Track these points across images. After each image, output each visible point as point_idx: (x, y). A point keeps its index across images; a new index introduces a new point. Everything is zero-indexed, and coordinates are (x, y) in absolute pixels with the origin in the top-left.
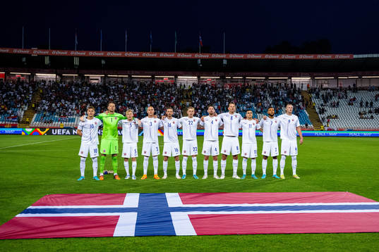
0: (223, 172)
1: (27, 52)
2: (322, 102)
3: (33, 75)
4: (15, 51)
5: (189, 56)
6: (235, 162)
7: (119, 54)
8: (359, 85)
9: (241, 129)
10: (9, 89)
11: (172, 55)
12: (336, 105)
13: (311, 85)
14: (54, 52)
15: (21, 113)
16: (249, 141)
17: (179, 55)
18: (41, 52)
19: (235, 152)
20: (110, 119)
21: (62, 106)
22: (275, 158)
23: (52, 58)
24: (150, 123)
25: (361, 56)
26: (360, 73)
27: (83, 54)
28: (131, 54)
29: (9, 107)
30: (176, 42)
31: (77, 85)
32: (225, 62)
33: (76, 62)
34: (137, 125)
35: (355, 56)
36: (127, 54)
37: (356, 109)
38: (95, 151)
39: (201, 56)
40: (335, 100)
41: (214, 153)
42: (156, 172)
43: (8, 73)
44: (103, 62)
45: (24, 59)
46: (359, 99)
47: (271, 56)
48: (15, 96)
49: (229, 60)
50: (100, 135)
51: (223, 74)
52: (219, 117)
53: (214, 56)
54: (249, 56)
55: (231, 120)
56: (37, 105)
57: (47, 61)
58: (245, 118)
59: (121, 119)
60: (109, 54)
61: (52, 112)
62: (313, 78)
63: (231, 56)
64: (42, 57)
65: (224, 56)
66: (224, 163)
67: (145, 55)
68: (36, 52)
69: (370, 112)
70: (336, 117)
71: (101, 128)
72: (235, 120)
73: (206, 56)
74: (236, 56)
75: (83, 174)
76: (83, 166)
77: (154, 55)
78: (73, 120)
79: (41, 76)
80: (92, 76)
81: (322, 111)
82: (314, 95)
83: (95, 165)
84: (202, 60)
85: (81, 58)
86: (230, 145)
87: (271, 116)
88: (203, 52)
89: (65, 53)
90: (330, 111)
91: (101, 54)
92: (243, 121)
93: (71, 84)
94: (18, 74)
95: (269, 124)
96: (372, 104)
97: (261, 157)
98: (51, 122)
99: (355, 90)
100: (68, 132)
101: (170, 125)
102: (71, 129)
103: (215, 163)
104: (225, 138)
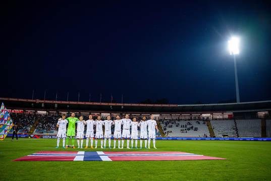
0: (123, 146)
1: (34, 101)
2: (165, 125)
3: (36, 112)
4: (29, 100)
5: (107, 104)
6: (128, 141)
7: (75, 103)
8: (180, 118)
9: (131, 126)
10: (25, 117)
11: (99, 104)
12: (171, 127)
13: (160, 118)
14: (46, 101)
15: (29, 129)
16: (134, 131)
17: (102, 104)
18: (40, 101)
19: (128, 137)
20: (73, 120)
21: (49, 126)
22: (146, 139)
23: (45, 104)
24: (90, 123)
25: (181, 105)
26: (180, 113)
27: (59, 102)
28: (81, 103)
29: (24, 126)
30: (101, 98)
31: (56, 116)
32: (122, 107)
33: (56, 106)
34: (84, 124)
35: (178, 105)
36: (79, 103)
37: (179, 128)
38: (65, 134)
39: (112, 104)
40: (170, 124)
41: (119, 137)
42: (92, 145)
43: (24, 111)
44: (68, 106)
45: (33, 104)
46: (180, 124)
47: (143, 105)
48: (27, 121)
49: (124, 106)
50: (67, 128)
51: (121, 112)
52: (121, 120)
53: (117, 104)
54: (133, 105)
55: (126, 122)
56: (36, 125)
57: (43, 105)
58: (133, 121)
59: (77, 120)
60: (71, 103)
61: (43, 128)
62: (161, 115)
63: (125, 105)
64: (41, 103)
65: (122, 104)
66: (123, 141)
67: (87, 103)
68: (38, 101)
69: (185, 130)
70: (171, 132)
71: (68, 124)
72: (128, 122)
73: (114, 104)
74: (127, 105)
75: (58, 145)
76: (58, 141)
77: (91, 103)
78: (53, 132)
79: (40, 112)
80: (63, 113)
81: (165, 129)
82: (161, 122)
83: (64, 141)
84: (112, 106)
85: (58, 104)
86: (126, 133)
87: (144, 120)
88: (113, 102)
89: (51, 102)
90: (168, 129)
91: (67, 103)
92: (132, 122)
93: (53, 116)
94: (29, 111)
95: (143, 124)
96: (186, 126)
97: (139, 139)
98: (43, 133)
99: (179, 120)
100: (50, 137)
101: (99, 124)
102: (52, 136)
103: (119, 141)
104: (124, 130)
